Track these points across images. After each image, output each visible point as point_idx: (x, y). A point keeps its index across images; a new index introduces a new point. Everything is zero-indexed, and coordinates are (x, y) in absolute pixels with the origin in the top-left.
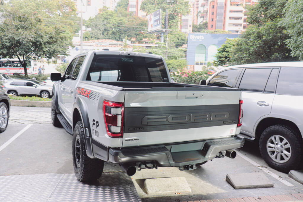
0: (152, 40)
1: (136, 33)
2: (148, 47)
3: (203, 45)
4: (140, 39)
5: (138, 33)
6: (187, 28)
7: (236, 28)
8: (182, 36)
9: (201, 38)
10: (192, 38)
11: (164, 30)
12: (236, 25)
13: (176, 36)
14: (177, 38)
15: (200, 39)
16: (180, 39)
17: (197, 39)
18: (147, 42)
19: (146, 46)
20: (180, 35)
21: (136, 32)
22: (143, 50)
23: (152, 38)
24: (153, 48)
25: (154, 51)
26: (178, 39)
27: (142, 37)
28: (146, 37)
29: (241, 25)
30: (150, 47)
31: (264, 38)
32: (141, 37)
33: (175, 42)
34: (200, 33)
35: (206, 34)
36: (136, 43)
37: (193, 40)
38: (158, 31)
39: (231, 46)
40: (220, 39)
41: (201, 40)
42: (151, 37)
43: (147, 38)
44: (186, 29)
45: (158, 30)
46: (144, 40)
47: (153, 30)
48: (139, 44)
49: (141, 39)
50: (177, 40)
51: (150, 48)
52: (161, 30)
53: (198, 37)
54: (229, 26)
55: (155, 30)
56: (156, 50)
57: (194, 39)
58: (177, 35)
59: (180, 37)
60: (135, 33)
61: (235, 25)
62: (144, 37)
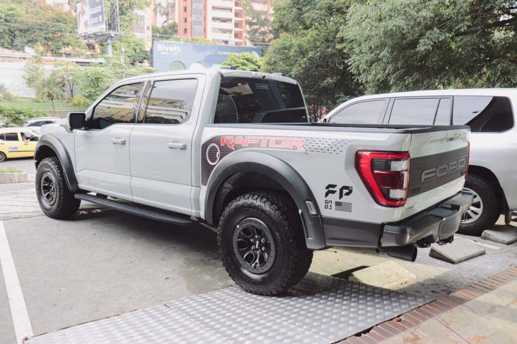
0: (79, 50)
1: (47, 36)
2: (83, 64)
3: (180, 62)
4: (57, 48)
5: (50, 35)
6: (143, 32)
7: (226, 37)
8: (141, 45)
9: (177, 50)
10: (161, 50)
11: (112, 33)
12: (224, 31)
13: (130, 46)
14: (133, 48)
15: (174, 52)
16: (138, 51)
17: (169, 51)
18: (69, 54)
19: (77, 62)
20: (137, 43)
21: (47, 34)
22: (76, 70)
23: (79, 46)
24: (95, 65)
25: (100, 71)
26: (135, 50)
27: (60, 43)
28: (68, 44)
29: (230, 31)
30: (89, 63)
31: (311, 54)
32: (57, 44)
33: (130, 56)
34: (168, 41)
35: (185, 44)
36: (46, 56)
37: (162, 53)
38: (100, 34)
39: (239, 65)
40: (207, 53)
41: (176, 54)
42: (79, 44)
43: (70, 47)
44: (141, 32)
45: (101, 32)
46: (64, 50)
47: (90, 33)
48: (53, 56)
49: (59, 47)
50: (133, 52)
51: (89, 66)
52: (107, 32)
53: (171, 49)
54: (213, 31)
55: (94, 32)
56: (102, 69)
57: (165, 51)
58: (132, 44)
59: (137, 47)
60: (45, 36)
61: (221, 32)
62: (64, 44)
